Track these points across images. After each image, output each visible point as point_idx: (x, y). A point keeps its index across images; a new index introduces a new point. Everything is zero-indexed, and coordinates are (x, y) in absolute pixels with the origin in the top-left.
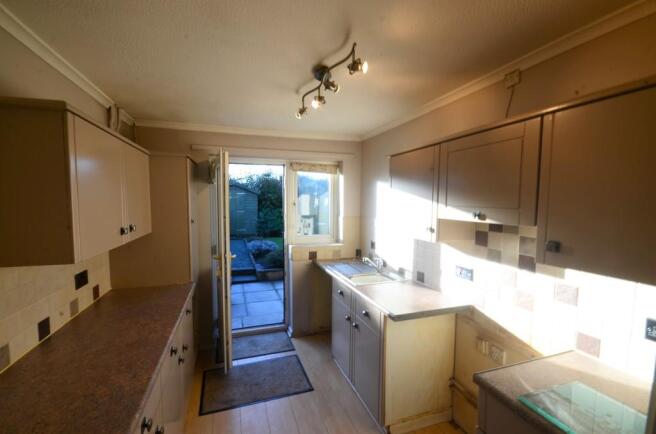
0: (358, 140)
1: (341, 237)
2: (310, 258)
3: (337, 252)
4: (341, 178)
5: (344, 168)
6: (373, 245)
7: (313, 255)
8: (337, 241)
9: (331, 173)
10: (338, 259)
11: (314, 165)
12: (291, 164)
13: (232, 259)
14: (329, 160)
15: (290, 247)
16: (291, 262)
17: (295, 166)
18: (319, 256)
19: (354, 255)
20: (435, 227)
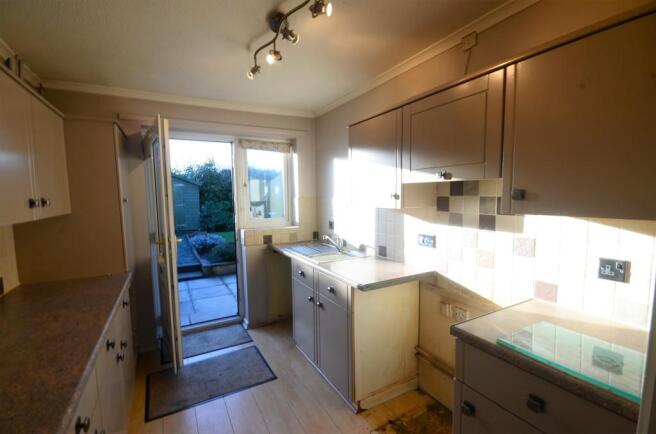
0: (312, 116)
1: (297, 220)
2: (265, 243)
3: (293, 235)
4: (295, 157)
5: (299, 145)
6: (331, 225)
7: (268, 239)
8: (293, 224)
9: (283, 151)
10: (294, 242)
11: (265, 143)
12: (240, 142)
13: (178, 243)
14: (281, 137)
15: (242, 232)
16: (244, 248)
17: (244, 143)
18: (275, 240)
19: (311, 237)
20: (399, 193)
